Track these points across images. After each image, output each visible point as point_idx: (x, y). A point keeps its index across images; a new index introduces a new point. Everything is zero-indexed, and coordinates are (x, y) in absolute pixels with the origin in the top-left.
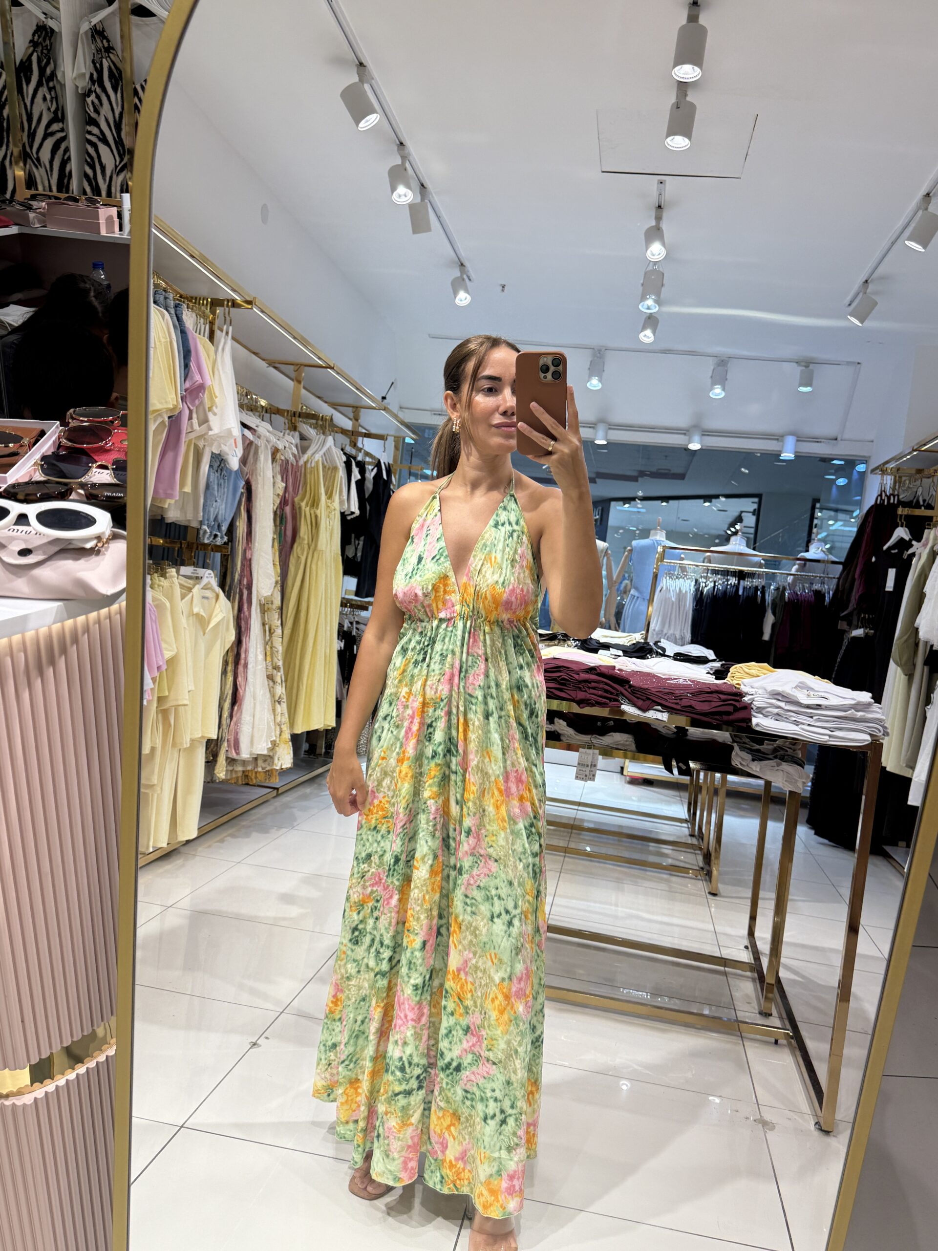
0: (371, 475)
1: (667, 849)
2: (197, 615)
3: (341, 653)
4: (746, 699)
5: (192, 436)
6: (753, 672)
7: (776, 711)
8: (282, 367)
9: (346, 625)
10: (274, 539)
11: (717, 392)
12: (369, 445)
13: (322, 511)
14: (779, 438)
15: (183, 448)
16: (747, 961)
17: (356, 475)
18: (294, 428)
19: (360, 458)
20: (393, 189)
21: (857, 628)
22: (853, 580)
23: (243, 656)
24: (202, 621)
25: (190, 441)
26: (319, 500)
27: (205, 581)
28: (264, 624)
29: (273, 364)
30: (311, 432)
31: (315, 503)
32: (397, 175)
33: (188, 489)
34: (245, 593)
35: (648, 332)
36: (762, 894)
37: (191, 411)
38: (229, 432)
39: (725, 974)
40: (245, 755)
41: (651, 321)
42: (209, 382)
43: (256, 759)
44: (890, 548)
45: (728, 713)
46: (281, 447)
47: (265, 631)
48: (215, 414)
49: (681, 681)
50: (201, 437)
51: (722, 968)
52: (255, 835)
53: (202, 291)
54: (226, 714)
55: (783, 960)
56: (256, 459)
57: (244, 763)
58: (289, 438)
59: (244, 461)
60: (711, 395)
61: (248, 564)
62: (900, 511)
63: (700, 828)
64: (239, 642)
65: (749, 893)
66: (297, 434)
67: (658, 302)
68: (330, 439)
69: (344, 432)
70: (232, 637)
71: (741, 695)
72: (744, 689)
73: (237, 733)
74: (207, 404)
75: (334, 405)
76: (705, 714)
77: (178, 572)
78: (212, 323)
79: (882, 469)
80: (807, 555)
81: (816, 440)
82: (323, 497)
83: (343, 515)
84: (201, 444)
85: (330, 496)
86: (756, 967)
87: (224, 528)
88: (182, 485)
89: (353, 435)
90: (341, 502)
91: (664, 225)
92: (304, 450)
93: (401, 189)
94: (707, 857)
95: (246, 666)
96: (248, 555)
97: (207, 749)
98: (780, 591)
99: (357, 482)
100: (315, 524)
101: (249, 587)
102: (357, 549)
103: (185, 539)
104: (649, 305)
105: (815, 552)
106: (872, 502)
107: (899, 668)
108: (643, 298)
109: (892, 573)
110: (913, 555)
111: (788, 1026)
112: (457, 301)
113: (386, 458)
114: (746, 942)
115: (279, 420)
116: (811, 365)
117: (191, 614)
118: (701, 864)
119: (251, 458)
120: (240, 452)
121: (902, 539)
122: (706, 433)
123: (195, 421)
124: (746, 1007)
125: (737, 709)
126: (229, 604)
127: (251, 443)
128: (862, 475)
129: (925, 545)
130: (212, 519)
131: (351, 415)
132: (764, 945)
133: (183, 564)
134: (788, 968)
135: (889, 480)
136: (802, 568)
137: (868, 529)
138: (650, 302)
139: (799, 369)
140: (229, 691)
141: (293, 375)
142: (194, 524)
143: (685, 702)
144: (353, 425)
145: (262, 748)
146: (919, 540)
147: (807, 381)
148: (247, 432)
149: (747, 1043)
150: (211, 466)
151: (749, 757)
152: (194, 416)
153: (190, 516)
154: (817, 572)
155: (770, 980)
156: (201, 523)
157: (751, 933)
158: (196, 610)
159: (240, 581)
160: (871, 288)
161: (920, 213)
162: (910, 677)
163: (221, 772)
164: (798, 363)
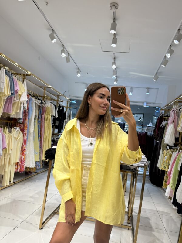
8: (42, 87)
11: (131, 94)
14: (143, 103)
17: (57, 109)
18: (44, 99)
24: (16, 138)
27: (17, 130)
29: (40, 87)
35: (116, 82)
37: (15, 96)
60: (129, 94)
75: (54, 95)
78: (24, 79)
81: (150, 103)
86: (128, 212)
89: (57, 101)
91: (116, 62)
93: (63, 54)
105: (150, 125)
111: (131, 226)
112: (78, 76)
115: (41, 98)
116: (149, 89)
123: (15, 98)
131: (57, 97)
138: (114, 76)
139: (146, 90)
141: (44, 89)
144: (58, 99)
154: (150, 129)
158: (14, 136)
161: (164, 60)
164: (146, 88)
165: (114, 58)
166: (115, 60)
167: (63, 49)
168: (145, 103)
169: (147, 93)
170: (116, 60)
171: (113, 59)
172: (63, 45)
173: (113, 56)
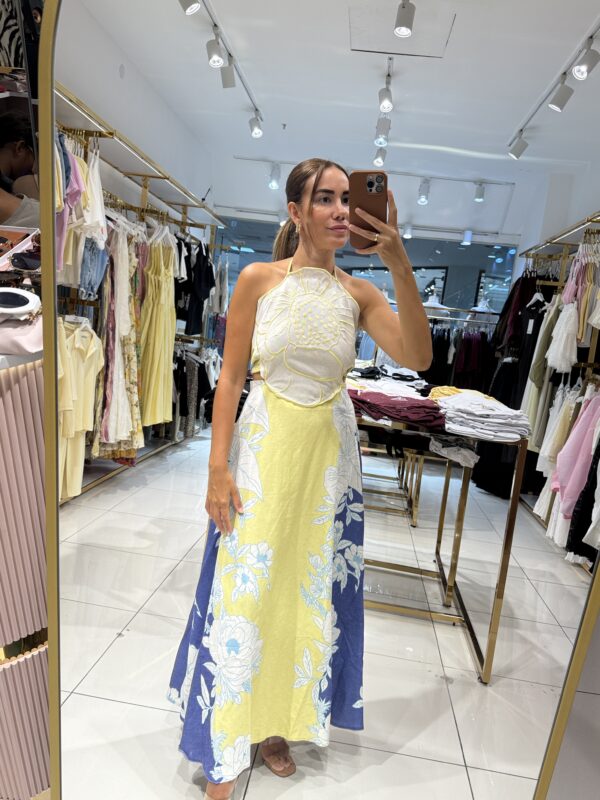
0: (195, 252)
1: (384, 497)
2: (79, 349)
3: (175, 372)
4: (442, 411)
5: (72, 226)
6: (446, 392)
7: (461, 419)
8: (134, 177)
9: (179, 353)
10: (130, 297)
11: (423, 200)
12: (194, 232)
13: (162, 278)
14: (461, 232)
15: (66, 234)
16: (434, 570)
17: (185, 252)
18: (142, 219)
19: (187, 240)
20: (210, 58)
21: (508, 356)
22: (506, 327)
23: (110, 376)
24: (82, 353)
25: (71, 230)
26: (160, 271)
27: (83, 326)
28: (123, 354)
29: (128, 175)
30: (154, 222)
31: (157, 272)
32: (213, 47)
33: (70, 262)
34: (111, 333)
35: (380, 159)
36: (445, 526)
37: (71, 210)
38: (98, 223)
39: (422, 579)
40: (112, 441)
41: (382, 152)
42: (83, 189)
43: (119, 443)
44: (531, 306)
45: (430, 421)
46: (134, 233)
47: (124, 358)
48: (88, 211)
49: (400, 399)
50: (79, 227)
51: (419, 575)
52: (119, 491)
53: (78, 125)
54: (98, 414)
55: (458, 569)
56: (116, 242)
57: (112, 445)
58: (140, 227)
59: (108, 243)
60: (419, 202)
61: (112, 313)
62: (538, 282)
63: (406, 484)
64: (107, 367)
65: (437, 525)
66: (145, 224)
67: (387, 140)
68: (167, 228)
69: (176, 222)
70: (102, 363)
71: (438, 409)
72: (440, 404)
73: (106, 428)
74: (82, 204)
75: (170, 204)
76: (416, 422)
77: (64, 319)
78: (86, 147)
79: (526, 254)
80: (477, 309)
81: (485, 234)
82: (163, 268)
83: (176, 280)
84: (78, 232)
85: (167, 267)
86: (441, 575)
87: (96, 289)
88: (66, 259)
89: (182, 225)
90: (175, 271)
91: (391, 88)
92: (150, 235)
93: (215, 57)
94: (410, 503)
95: (112, 382)
96: (112, 308)
97: (87, 436)
98: (459, 332)
99: (186, 258)
100: (158, 286)
101: (113, 330)
102: (186, 303)
103: (68, 296)
104: (381, 142)
105: (482, 306)
106: (520, 276)
107: (533, 384)
108: (377, 137)
109: (531, 322)
110: (545, 311)
111: (461, 614)
112: (253, 135)
113: (205, 241)
114: (434, 558)
115: (133, 214)
116: (484, 185)
117: (74, 348)
118: (406, 506)
119: (113, 242)
120: (105, 237)
121: (538, 301)
122: (415, 227)
123: (74, 216)
124: (435, 601)
125: (436, 418)
126: (99, 341)
127: (113, 230)
128: (513, 256)
129: (553, 305)
130: (87, 282)
131: (181, 211)
132: (447, 561)
133: (67, 313)
134: (460, 574)
135: (531, 261)
136: (473, 317)
137: (517, 294)
138: (381, 139)
139: (476, 186)
140: (101, 399)
141: (142, 183)
142: (75, 287)
143: (403, 414)
144: (183, 218)
145: (124, 436)
146: (549, 302)
147: (481, 196)
148: (110, 223)
149: (436, 625)
150: (86, 247)
151: (440, 445)
152: (74, 212)
153: (71, 281)
154: (482, 320)
155: (450, 584)
156: (80, 286)
157: (438, 553)
158: (77, 346)
159: (107, 325)
160: (524, 134)
161: (560, 85)
162: (540, 389)
163: (96, 453)
164: (475, 182)
165: (389, 75)
166: (388, 83)
167: (214, 38)
168: (468, 234)
169: (478, 200)
170: (392, 81)
171: (385, 80)
172: (215, 25)
173: (386, 68)
